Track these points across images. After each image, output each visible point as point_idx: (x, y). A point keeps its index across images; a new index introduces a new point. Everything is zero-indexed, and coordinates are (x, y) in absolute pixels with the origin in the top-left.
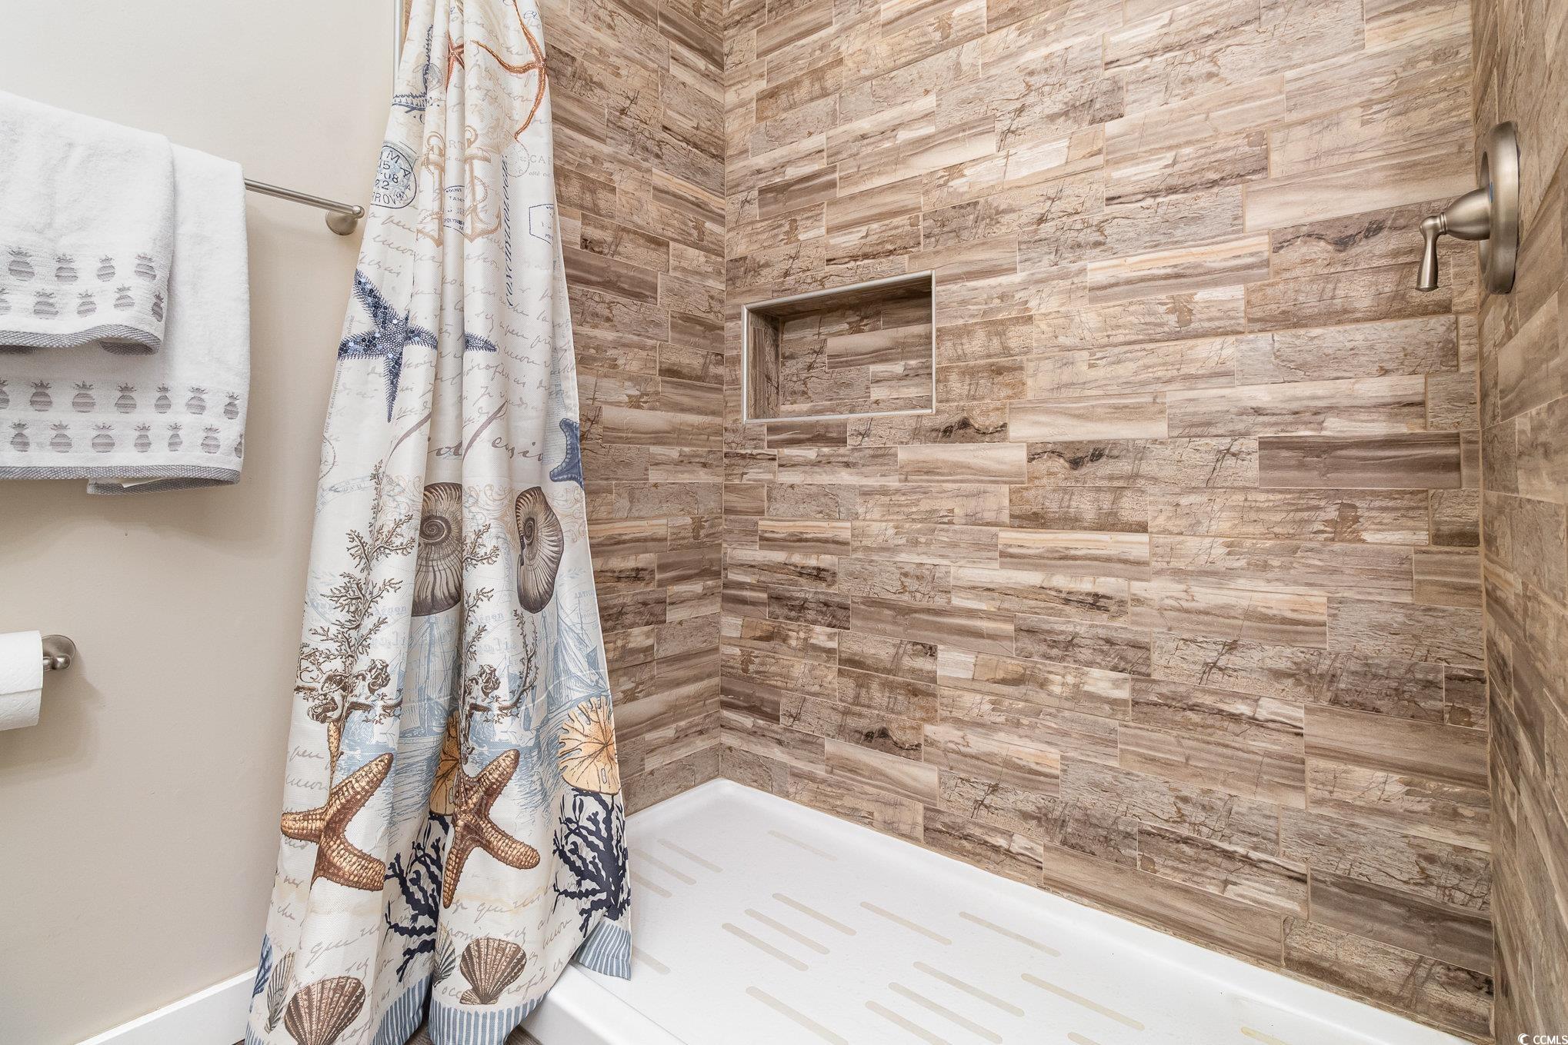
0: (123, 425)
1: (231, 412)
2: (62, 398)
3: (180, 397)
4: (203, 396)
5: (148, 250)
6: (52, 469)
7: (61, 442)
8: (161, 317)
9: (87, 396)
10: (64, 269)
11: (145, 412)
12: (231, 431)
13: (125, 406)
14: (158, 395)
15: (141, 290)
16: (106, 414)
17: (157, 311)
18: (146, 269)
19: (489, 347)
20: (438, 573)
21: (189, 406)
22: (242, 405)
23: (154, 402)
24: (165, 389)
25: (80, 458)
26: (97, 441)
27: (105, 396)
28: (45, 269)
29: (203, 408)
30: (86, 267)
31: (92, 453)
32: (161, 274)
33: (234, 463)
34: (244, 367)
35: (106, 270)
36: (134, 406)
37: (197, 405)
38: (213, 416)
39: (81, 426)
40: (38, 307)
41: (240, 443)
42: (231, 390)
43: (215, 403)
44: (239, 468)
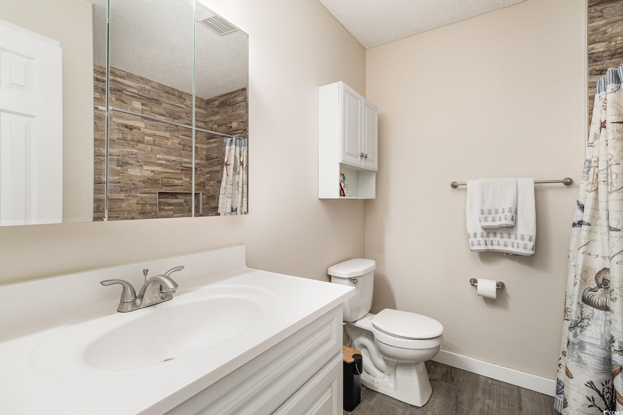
0: (509, 241)
1: (531, 240)
2: (498, 235)
3: (519, 237)
4: (524, 237)
5: (511, 206)
6: (497, 250)
7: (499, 244)
8: (513, 220)
9: (502, 235)
10: (497, 212)
11: (513, 239)
12: (531, 244)
13: (509, 238)
14: (515, 236)
15: (509, 216)
16: (506, 239)
17: (512, 220)
18: (510, 211)
19: (589, 225)
20: (607, 298)
21: (521, 239)
22: (534, 239)
23: (514, 237)
24: (516, 235)
25: (501, 248)
26: (505, 245)
27: (505, 235)
28: (493, 212)
29: (524, 239)
30: (500, 211)
31: (504, 247)
32: (513, 211)
33: (532, 252)
34: (535, 229)
35: (503, 212)
36: (511, 238)
37: (522, 239)
38: (526, 241)
39: (502, 241)
40: (493, 220)
41: (533, 247)
42: (530, 235)
43: (527, 238)
44: (533, 254)
